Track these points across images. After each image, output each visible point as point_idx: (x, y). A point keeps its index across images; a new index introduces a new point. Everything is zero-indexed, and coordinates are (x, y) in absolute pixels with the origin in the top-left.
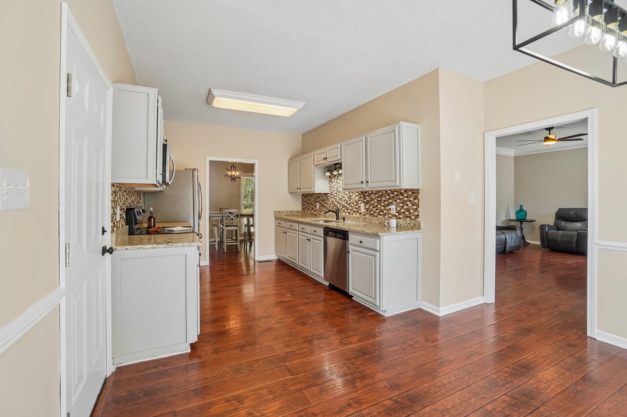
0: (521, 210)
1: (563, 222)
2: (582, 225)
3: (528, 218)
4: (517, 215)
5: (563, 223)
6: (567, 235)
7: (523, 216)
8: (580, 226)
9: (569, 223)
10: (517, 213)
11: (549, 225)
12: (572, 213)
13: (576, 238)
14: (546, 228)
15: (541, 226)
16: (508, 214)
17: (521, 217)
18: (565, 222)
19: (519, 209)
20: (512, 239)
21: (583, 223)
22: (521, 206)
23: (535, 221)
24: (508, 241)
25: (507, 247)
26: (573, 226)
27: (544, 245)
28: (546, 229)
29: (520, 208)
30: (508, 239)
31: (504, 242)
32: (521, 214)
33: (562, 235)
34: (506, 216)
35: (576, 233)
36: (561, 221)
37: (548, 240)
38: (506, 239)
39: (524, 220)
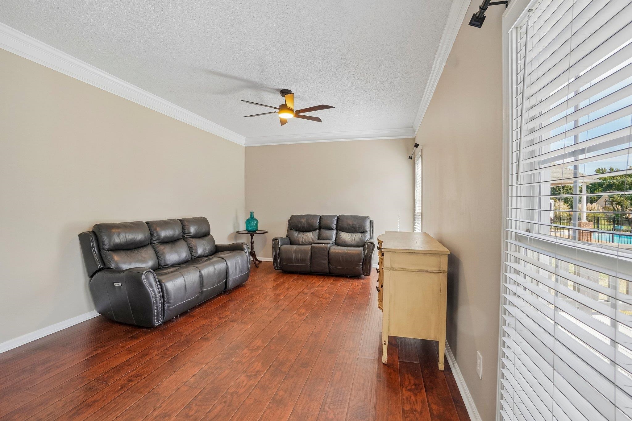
0: (252, 219)
1: (295, 232)
2: (313, 235)
3: (260, 228)
4: (247, 225)
5: (296, 234)
6: (301, 251)
7: (253, 227)
8: (312, 236)
9: (301, 233)
10: (248, 222)
11: (282, 238)
12: (304, 221)
13: (309, 254)
14: (279, 242)
15: (274, 240)
16: (236, 224)
17: (252, 228)
18: (297, 233)
19: (249, 217)
20: (236, 268)
21: (314, 232)
22: (251, 213)
23: (267, 232)
24: (231, 271)
25: (229, 283)
26: (305, 237)
27: (277, 267)
28: (279, 245)
29: (251, 215)
30: (230, 269)
31: (223, 276)
32: (252, 224)
33: (296, 252)
34: (234, 227)
35: (309, 247)
36: (293, 231)
37: (281, 260)
38: (227, 269)
39: (255, 231)
